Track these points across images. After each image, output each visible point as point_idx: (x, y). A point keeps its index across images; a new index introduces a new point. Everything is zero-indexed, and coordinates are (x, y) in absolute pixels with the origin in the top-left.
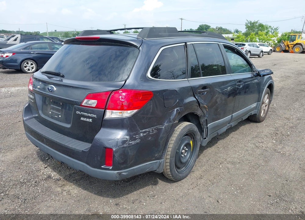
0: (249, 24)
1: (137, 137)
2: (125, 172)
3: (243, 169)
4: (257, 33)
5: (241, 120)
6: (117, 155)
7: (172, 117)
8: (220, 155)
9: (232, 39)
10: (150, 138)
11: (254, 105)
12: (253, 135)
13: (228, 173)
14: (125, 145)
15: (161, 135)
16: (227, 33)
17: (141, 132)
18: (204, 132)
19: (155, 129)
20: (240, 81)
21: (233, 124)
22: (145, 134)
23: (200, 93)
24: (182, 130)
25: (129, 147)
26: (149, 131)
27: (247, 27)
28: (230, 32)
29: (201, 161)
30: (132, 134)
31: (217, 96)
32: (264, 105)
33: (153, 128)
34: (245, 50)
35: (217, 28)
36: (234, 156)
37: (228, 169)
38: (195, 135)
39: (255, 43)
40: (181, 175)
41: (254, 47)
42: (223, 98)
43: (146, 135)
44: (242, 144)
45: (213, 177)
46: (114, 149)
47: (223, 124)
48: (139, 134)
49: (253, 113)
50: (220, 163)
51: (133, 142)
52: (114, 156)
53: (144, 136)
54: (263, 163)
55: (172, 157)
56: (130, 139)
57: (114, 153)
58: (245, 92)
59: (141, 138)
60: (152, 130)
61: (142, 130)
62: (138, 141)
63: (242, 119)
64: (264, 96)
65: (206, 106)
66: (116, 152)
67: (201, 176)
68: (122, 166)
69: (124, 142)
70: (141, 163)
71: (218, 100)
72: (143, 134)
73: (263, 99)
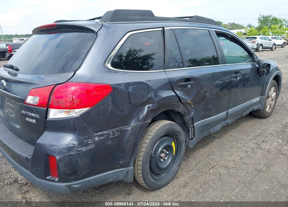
0: (262, 18)
1: (90, 142)
2: (76, 184)
3: (239, 176)
4: (270, 27)
5: (240, 116)
6: (61, 165)
7: (141, 117)
8: (213, 157)
9: (245, 34)
10: (110, 143)
11: (257, 99)
12: (255, 133)
13: (219, 180)
14: (72, 153)
15: (126, 138)
16: (239, 29)
17: (96, 136)
18: (189, 132)
19: (117, 131)
20: (237, 72)
21: (229, 121)
22: (102, 138)
23: (181, 86)
24: (158, 130)
25: (78, 154)
26: (109, 134)
27: (260, 21)
28: (242, 27)
29: (189, 165)
30: (81, 138)
31: (204, 89)
32: (270, 99)
33: (115, 130)
34: (257, 43)
35: (229, 24)
36: (229, 158)
37: (220, 175)
38: (178, 136)
39: (268, 36)
40: (159, 183)
41: (266, 40)
42: (214, 92)
43: (104, 138)
44: (241, 144)
45: (200, 185)
46: (57, 158)
47: (216, 122)
48: (93, 138)
49: (256, 108)
50: (212, 167)
51: (84, 148)
52: (58, 165)
53: (100, 140)
54: (264, 168)
55: (144, 164)
56: (79, 145)
57: (58, 163)
58: (244, 85)
59: (96, 143)
60: (113, 133)
61: (97, 133)
62: (91, 147)
63: (242, 115)
64: (270, 89)
65: (191, 101)
66: (61, 160)
67: (186, 183)
68: (71, 178)
69: (70, 149)
70: (100, 173)
71: (207, 94)
72: (98, 138)
73: (268, 93)
